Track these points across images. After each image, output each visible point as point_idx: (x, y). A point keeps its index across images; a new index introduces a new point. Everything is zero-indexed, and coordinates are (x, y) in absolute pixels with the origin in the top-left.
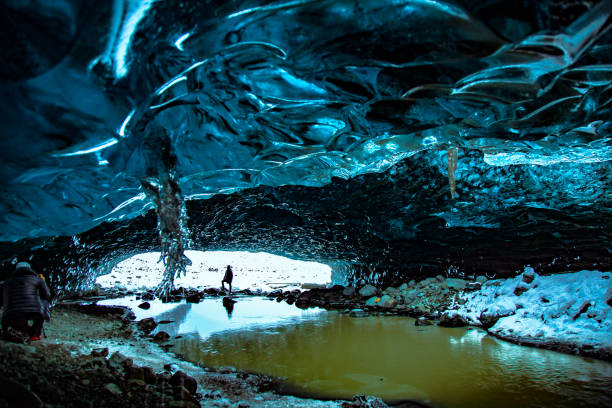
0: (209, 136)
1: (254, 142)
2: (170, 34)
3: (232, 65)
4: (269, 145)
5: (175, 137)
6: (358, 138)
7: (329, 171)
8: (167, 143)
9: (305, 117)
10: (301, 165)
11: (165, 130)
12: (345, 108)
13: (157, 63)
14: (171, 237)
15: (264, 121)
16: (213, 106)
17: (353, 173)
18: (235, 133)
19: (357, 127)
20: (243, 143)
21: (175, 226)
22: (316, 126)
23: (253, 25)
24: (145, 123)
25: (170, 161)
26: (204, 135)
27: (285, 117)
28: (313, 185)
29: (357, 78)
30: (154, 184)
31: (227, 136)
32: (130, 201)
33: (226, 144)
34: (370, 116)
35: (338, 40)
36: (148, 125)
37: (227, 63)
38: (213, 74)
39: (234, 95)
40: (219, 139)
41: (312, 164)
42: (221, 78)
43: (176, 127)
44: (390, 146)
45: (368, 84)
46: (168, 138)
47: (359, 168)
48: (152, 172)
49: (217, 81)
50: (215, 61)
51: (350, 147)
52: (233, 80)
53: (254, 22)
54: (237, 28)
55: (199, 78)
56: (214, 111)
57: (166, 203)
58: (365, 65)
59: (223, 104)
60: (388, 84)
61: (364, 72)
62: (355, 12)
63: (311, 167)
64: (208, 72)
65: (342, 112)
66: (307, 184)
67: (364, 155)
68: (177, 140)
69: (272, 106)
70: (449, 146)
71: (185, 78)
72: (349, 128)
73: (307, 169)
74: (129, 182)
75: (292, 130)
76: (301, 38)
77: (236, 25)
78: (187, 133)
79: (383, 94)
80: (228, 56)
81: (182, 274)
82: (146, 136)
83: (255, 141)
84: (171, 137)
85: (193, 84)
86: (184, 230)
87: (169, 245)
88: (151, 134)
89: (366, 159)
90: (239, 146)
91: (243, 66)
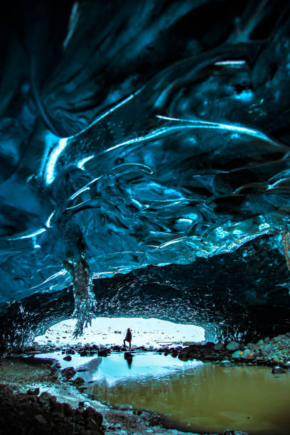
0: (110, 231)
1: (139, 234)
2: (76, 161)
3: (121, 181)
4: (148, 234)
5: (86, 232)
6: (208, 226)
7: (193, 252)
8: (80, 235)
9: (172, 214)
10: (174, 249)
11: (79, 227)
12: (197, 205)
13: (71, 180)
14: (81, 298)
15: (145, 218)
16: (111, 211)
17: (211, 253)
18: (127, 228)
19: (208, 219)
20: (132, 235)
21: (85, 291)
22: (181, 220)
23: (132, 154)
24: (65, 222)
25: (82, 246)
26: (106, 230)
27: (159, 215)
28: (182, 263)
29: (201, 183)
30: (70, 262)
31: (122, 231)
32: (56, 275)
33: (121, 236)
34: (217, 211)
35: (188, 159)
36: (68, 223)
37: (117, 180)
38: (109, 188)
39: (123, 202)
40: (117, 233)
41: (181, 247)
42: (114, 190)
43: (86, 225)
44: (236, 232)
45: (209, 187)
46: (80, 231)
47: (214, 249)
48: (70, 254)
49: (111, 192)
50: (109, 179)
51: (204, 232)
52: (122, 191)
53: (132, 151)
54: (121, 156)
55: (98, 190)
56: (112, 214)
57: (79, 275)
58: (206, 174)
59: (116, 207)
60: (223, 186)
61: (205, 179)
62: (197, 140)
63: (181, 251)
64: (105, 186)
65: (196, 209)
66: (178, 262)
67: (217, 240)
68: (87, 234)
69: (148, 206)
70: (280, 231)
71: (89, 188)
72: (202, 218)
73: (178, 252)
74: (55, 262)
75: (164, 224)
76: (165, 161)
77: (120, 154)
78: (94, 228)
79: (221, 193)
80: (118, 175)
81: (88, 324)
82: (67, 230)
83: (139, 232)
84: (83, 231)
85: (94, 193)
86: (90, 294)
87: (80, 304)
88: (70, 229)
89: (219, 242)
90: (129, 237)
91: (128, 181)
